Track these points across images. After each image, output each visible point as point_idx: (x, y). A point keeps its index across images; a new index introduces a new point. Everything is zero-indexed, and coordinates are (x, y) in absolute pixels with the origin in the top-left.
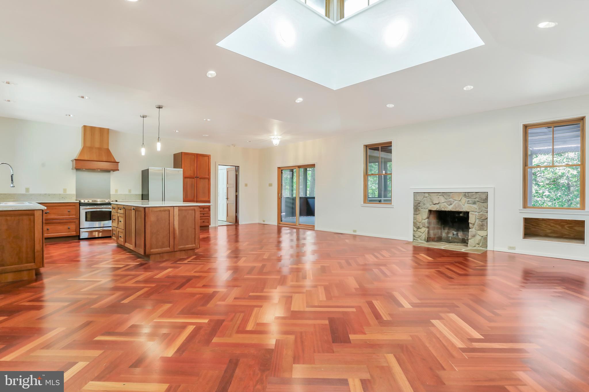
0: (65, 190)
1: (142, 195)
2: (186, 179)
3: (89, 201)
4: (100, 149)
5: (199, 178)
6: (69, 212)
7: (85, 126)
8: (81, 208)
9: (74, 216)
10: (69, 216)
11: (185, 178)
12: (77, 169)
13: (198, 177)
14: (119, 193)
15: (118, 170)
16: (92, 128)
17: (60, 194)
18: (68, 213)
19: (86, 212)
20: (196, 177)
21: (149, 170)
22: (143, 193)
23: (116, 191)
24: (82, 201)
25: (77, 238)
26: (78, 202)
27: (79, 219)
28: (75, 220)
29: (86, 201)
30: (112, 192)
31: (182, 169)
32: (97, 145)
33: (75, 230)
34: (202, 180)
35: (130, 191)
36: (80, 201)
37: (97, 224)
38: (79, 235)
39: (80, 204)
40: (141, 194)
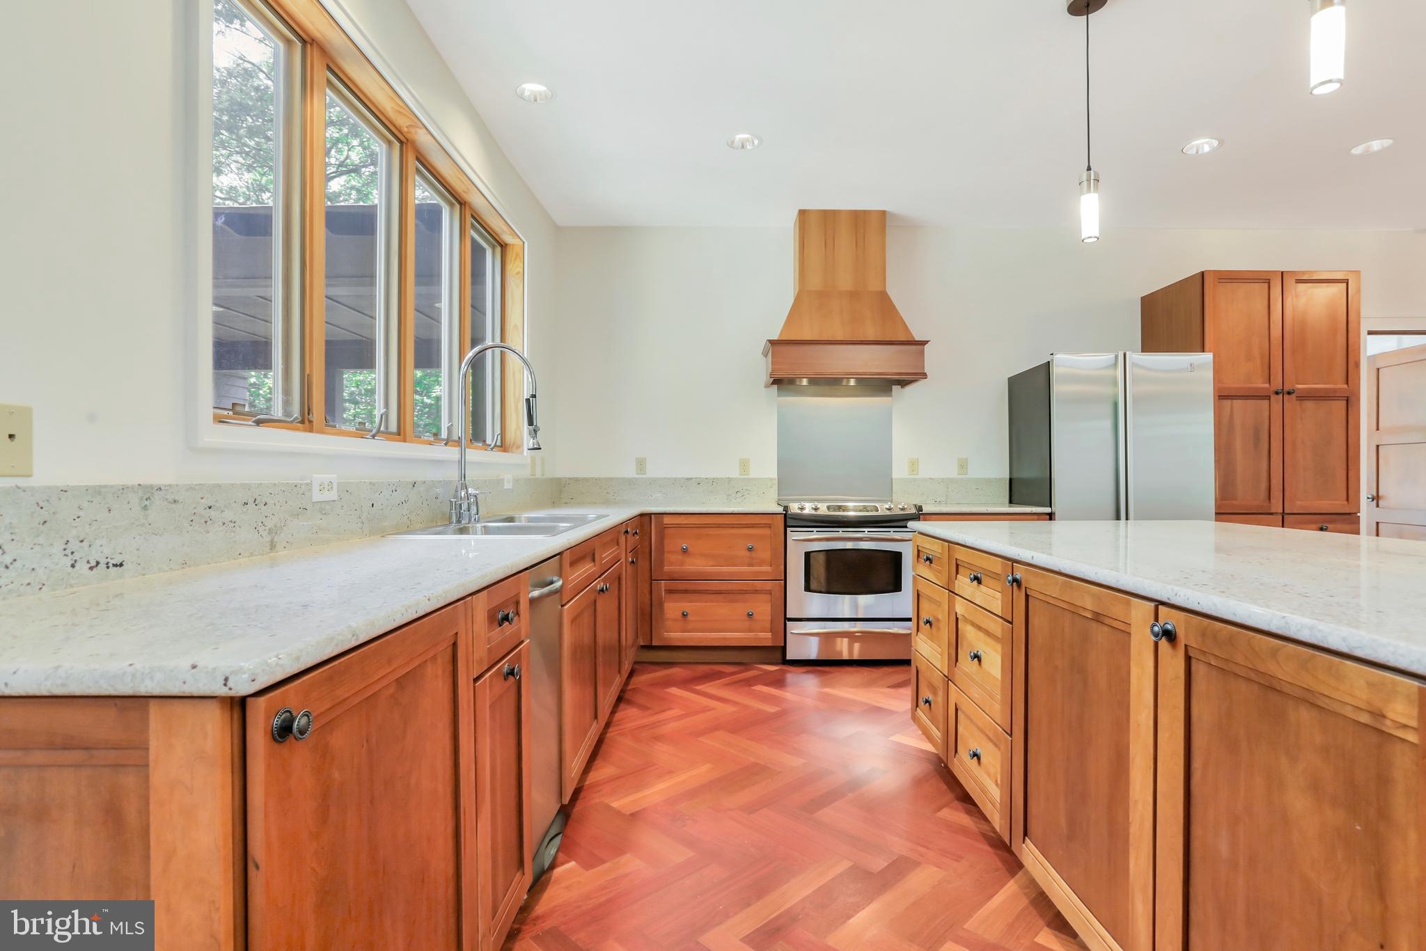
0: (744, 464)
1: (1011, 480)
2: (1227, 403)
3: (816, 509)
4: (854, 295)
5: (1293, 396)
6: (750, 550)
7: (803, 213)
8: (794, 536)
9: (767, 568)
10: (750, 565)
11: (1223, 396)
12: (780, 382)
13: (1289, 393)
14: (925, 472)
15: (924, 376)
16: (829, 218)
17: (730, 480)
18: (747, 553)
19: (808, 555)
20: (1277, 393)
21: (1056, 371)
22: (1015, 476)
23: (914, 465)
24: (794, 508)
25: (778, 655)
26: (780, 510)
27: (783, 582)
28: (769, 585)
29: (808, 510)
30: (899, 471)
31: (1208, 357)
32: (845, 281)
33: (768, 625)
34: (1309, 404)
35: (963, 465)
36: (786, 508)
37: (844, 605)
38: (783, 645)
39: (790, 521)
40: (1007, 476)
